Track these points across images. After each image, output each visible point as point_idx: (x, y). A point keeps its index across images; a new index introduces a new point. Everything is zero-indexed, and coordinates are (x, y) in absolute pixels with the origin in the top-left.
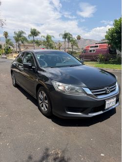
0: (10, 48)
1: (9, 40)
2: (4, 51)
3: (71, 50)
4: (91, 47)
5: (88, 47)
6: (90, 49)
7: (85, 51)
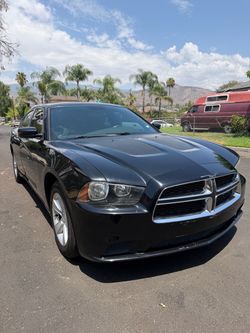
0: (29, 105)
1: (26, 90)
2: (17, 113)
3: (157, 109)
4: (210, 99)
5: (203, 99)
6: (208, 104)
7: (195, 108)
